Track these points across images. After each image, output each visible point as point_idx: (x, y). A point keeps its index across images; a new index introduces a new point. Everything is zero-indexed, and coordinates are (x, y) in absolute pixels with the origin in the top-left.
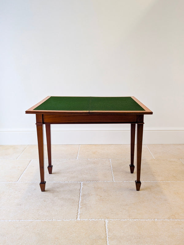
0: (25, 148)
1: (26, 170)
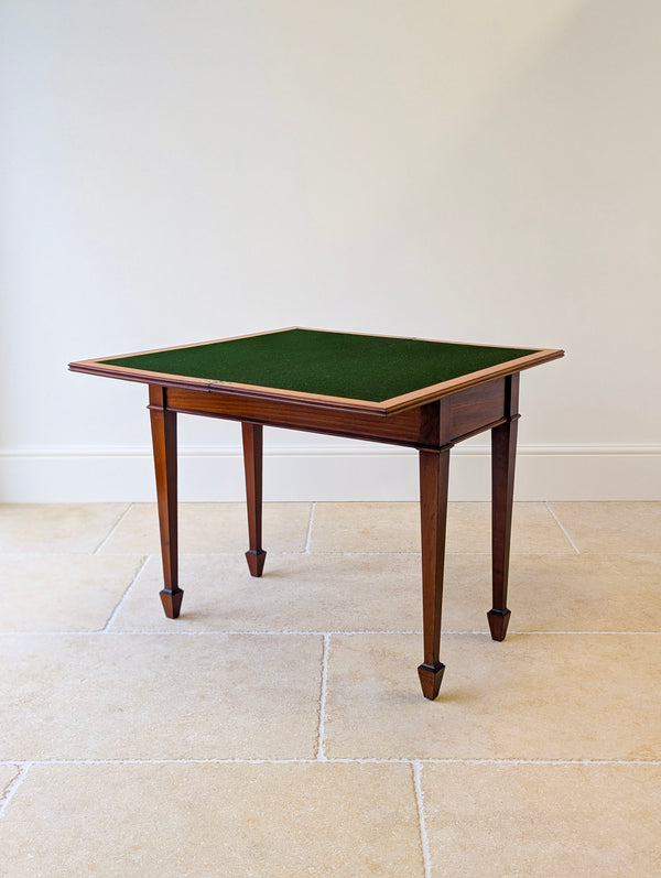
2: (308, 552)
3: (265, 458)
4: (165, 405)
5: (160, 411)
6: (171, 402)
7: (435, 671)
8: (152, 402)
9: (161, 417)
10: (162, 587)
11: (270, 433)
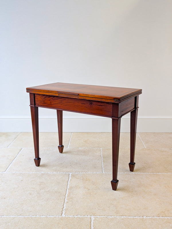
0: (17, 136)
1: (15, 159)
2: (69, 147)
3: (63, 120)
4: (35, 105)
5: (33, 107)
8: (31, 104)
10: (34, 158)
11: (65, 113)
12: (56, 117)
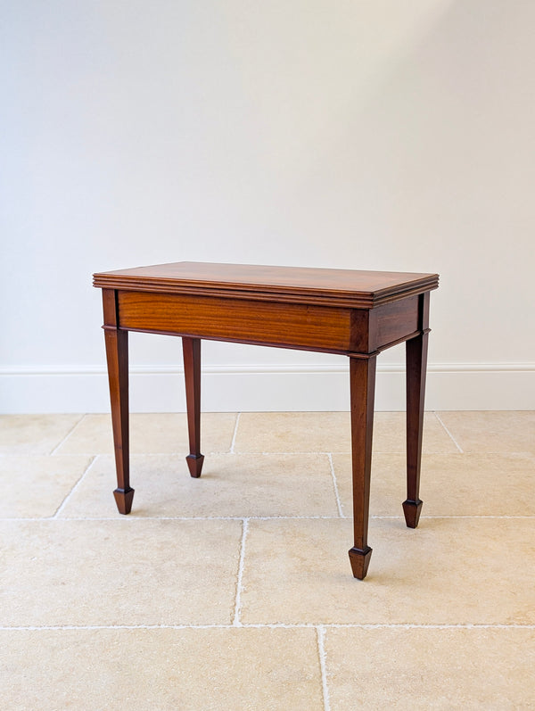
1: (78, 484)
2: (232, 452)
4: (118, 325)
5: (112, 330)
6: (123, 322)
7: (364, 554)
8: (107, 322)
9: (115, 335)
10: (115, 487)
11: (208, 347)
12: (179, 366)
